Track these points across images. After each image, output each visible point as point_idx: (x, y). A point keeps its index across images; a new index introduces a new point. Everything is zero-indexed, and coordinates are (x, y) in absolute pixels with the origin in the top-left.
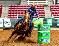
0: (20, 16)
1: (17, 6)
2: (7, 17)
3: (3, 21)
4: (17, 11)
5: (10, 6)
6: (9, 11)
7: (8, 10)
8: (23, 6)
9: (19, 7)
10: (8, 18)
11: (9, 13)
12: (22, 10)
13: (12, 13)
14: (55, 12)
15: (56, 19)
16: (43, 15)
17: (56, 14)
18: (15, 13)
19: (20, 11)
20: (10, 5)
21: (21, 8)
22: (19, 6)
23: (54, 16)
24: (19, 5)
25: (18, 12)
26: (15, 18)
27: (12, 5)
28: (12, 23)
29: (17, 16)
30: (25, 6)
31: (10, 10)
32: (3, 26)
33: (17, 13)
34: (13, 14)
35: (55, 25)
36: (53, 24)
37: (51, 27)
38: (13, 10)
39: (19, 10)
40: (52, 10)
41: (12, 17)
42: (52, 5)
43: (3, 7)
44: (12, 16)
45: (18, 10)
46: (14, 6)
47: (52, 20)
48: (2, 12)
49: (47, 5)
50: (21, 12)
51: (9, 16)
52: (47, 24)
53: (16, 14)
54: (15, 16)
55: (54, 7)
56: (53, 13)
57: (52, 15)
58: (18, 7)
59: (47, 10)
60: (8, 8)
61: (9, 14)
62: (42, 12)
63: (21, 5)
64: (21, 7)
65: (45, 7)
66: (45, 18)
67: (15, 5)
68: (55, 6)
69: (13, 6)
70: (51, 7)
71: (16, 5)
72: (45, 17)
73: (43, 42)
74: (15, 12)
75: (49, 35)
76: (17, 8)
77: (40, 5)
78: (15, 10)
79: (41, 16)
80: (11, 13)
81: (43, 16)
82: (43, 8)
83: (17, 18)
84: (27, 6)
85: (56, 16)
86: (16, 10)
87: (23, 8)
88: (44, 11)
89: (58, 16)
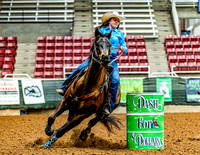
1: (62, 41)
2: (33, 75)
3: (20, 86)
4: (61, 55)
5: (40, 41)
6: (38, 55)
7: (34, 53)
8: (80, 41)
9: (69, 44)
10: (36, 77)
11: (38, 62)
12: (78, 51)
13: (48, 62)
14: (180, 57)
15: (184, 80)
16: (142, 66)
17: (182, 65)
18: (57, 62)
19: (71, 54)
20: (41, 38)
21: (76, 47)
22: (67, 41)
23: (177, 68)
24: (69, 38)
25: (65, 58)
26: (56, 76)
27: (48, 38)
28: (46, 91)
29: (61, 69)
30: (86, 41)
31: (40, 51)
32: (18, 103)
33: (62, 62)
34: (49, 66)
35: (179, 97)
36: (174, 93)
38: (50, 51)
39: (69, 51)
40: (169, 50)
41: (48, 73)
42: (170, 35)
43: (18, 45)
44: (47, 70)
45: (66, 51)
46: (53, 41)
47: (170, 83)
49: (154, 36)
50: (75, 58)
51: (37, 70)
53: (58, 66)
54: (57, 69)
55: (177, 43)
56: (174, 61)
57: (170, 67)
58: (66, 44)
59: (156, 53)
60: (35, 47)
61: (39, 66)
62: (140, 58)
63: (74, 38)
64: (75, 44)
65: (148, 44)
66: (150, 76)
67: (57, 38)
68: (179, 39)
69: (49, 41)
70: (168, 44)
71: (60, 38)
72: (148, 72)
74: (56, 58)
76: (62, 47)
77: (133, 37)
78: (57, 51)
79: (138, 70)
80: (43, 62)
81: (142, 70)
82: (144, 47)
83: (62, 76)
85: (182, 68)
86: (59, 51)
87: (80, 47)
88: (145, 54)
89: (191, 69)
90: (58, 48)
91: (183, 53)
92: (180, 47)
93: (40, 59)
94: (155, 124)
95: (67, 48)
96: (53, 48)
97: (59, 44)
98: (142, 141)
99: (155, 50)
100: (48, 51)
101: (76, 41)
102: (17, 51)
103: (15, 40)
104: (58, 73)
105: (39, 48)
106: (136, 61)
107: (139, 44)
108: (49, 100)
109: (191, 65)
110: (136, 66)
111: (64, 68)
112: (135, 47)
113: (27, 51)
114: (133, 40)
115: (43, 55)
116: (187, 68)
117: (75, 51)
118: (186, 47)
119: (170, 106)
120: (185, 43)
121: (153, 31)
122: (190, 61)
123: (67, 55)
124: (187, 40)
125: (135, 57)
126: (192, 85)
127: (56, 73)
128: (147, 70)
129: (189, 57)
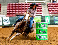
0: (18, 14)
1: (15, 5)
2: (6, 16)
3: (2, 19)
5: (8, 5)
6: (8, 9)
7: (7, 9)
8: (21, 5)
9: (17, 6)
10: (7, 16)
11: (8, 12)
12: (20, 8)
13: (11, 11)
15: (54, 17)
16: (40, 13)
17: (53, 12)
19: (18, 9)
20: (9, 4)
21: (20, 7)
22: (17, 5)
23: (52, 13)
24: (17, 4)
25: (16, 10)
26: (13, 16)
27: (11, 4)
29: (15, 14)
30: (23, 5)
32: (2, 24)
33: (15, 11)
35: (52, 22)
36: (50, 21)
37: (48, 24)
39: (17, 8)
40: (49, 7)
41: (11, 15)
42: (49, 3)
43: (2, 6)
44: (11, 14)
45: (16, 8)
47: (49, 18)
48: (1, 10)
49: (44, 3)
50: (19, 10)
52: (45, 22)
53: (14, 13)
54: (14, 14)
55: (51, 5)
57: (49, 13)
58: (16, 6)
59: (45, 8)
60: (7, 7)
61: (8, 13)
62: (40, 10)
63: (19, 4)
64: (19, 6)
65: (42, 5)
66: (43, 16)
68: (52, 4)
70: (49, 5)
71: (15, 4)
74: (13, 10)
75: (47, 32)
76: (15, 7)
77: (37, 3)
79: (39, 14)
80: (9, 12)
81: (40, 14)
82: (41, 6)
83: (15, 16)
84: (25, 5)
85: (53, 13)
87: (21, 7)
89: (56, 13)
90: (14, 7)
91: (53, 8)
92: (52, 6)
93: (8, 10)
94: (45, 32)
95: (17, 7)
96: (12, 7)
97: (14, 6)
98: (41, 38)
99: (44, 7)
100: (11, 8)
102: (1, 8)
104: (14, 15)
105: (8, 7)
107: (39, 5)
108: (11, 23)
109: (56, 12)
110: (38, 12)
111: (16, 13)
113: (4, 8)
116: (55, 13)
117: (19, 8)
118: (54, 6)
119: (49, 25)
120: (54, 5)
121: (44, 1)
122: (55, 11)
124: (54, 4)
125: (38, 10)
126: (56, 18)
127: (13, 15)
128: (42, 14)
129: (55, 10)
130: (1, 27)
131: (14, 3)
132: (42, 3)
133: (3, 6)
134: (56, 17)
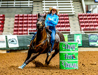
0: (32, 31)
1: (27, 16)
3: (6, 38)
4: (27, 23)
5: (16, 17)
6: (15, 23)
7: (13, 23)
8: (36, 16)
10: (14, 34)
11: (15, 27)
12: (35, 21)
13: (20, 27)
14: (86, 24)
15: (88, 35)
16: (67, 28)
17: (87, 28)
18: (25, 27)
19: (32, 23)
20: (17, 15)
22: (30, 16)
23: (85, 30)
24: (31, 15)
25: (29, 25)
26: (24, 34)
27: (20, 15)
28: (19, 41)
33: (27, 27)
34: (21, 29)
35: (86, 44)
36: (83, 42)
37: (79, 47)
38: (21, 22)
39: (30, 21)
40: (81, 21)
41: (20, 32)
42: (81, 13)
43: (5, 18)
45: (29, 21)
46: (23, 17)
47: (81, 37)
48: (4, 25)
49: (73, 14)
50: (33, 25)
51: (15, 31)
53: (25, 29)
55: (84, 17)
56: (83, 26)
57: (81, 29)
58: (29, 18)
59: (74, 22)
60: (14, 19)
61: (16, 29)
62: (66, 24)
63: (33, 15)
64: (34, 18)
66: (71, 34)
67: (24, 15)
68: (85, 15)
69: (21, 17)
70: (80, 17)
71: (26, 15)
72: (70, 32)
73: (68, 68)
74: (24, 25)
75: (77, 57)
76: (27, 20)
77: (62, 14)
78: (24, 21)
79: (65, 30)
80: (18, 27)
81: (67, 30)
82: (68, 19)
83: (27, 34)
85: (87, 30)
86: (26, 21)
88: (69, 22)
89: (91, 29)
90: (25, 20)
91: (87, 22)
92: (86, 19)
93: (16, 25)
94: (74, 57)
95: (30, 20)
96: (23, 20)
97: (26, 18)
98: (67, 65)
100: (20, 22)
101: (34, 16)
102: (5, 22)
103: (4, 16)
105: (16, 20)
106: (64, 26)
107: (65, 18)
108: (21, 45)
110: (64, 28)
111: (28, 30)
112: (63, 19)
113: (10, 21)
114: (63, 16)
115: (18, 23)
116: (89, 29)
117: (33, 21)
118: (89, 19)
119: (81, 48)
120: (89, 17)
121: (73, 11)
122: (91, 26)
123: (29, 23)
124: (89, 15)
125: (64, 24)
127: (24, 32)
128: (69, 30)
129: (91, 24)
130: (5, 52)
131: (26, 13)
132: (69, 14)
133: (8, 18)
134: (91, 36)
